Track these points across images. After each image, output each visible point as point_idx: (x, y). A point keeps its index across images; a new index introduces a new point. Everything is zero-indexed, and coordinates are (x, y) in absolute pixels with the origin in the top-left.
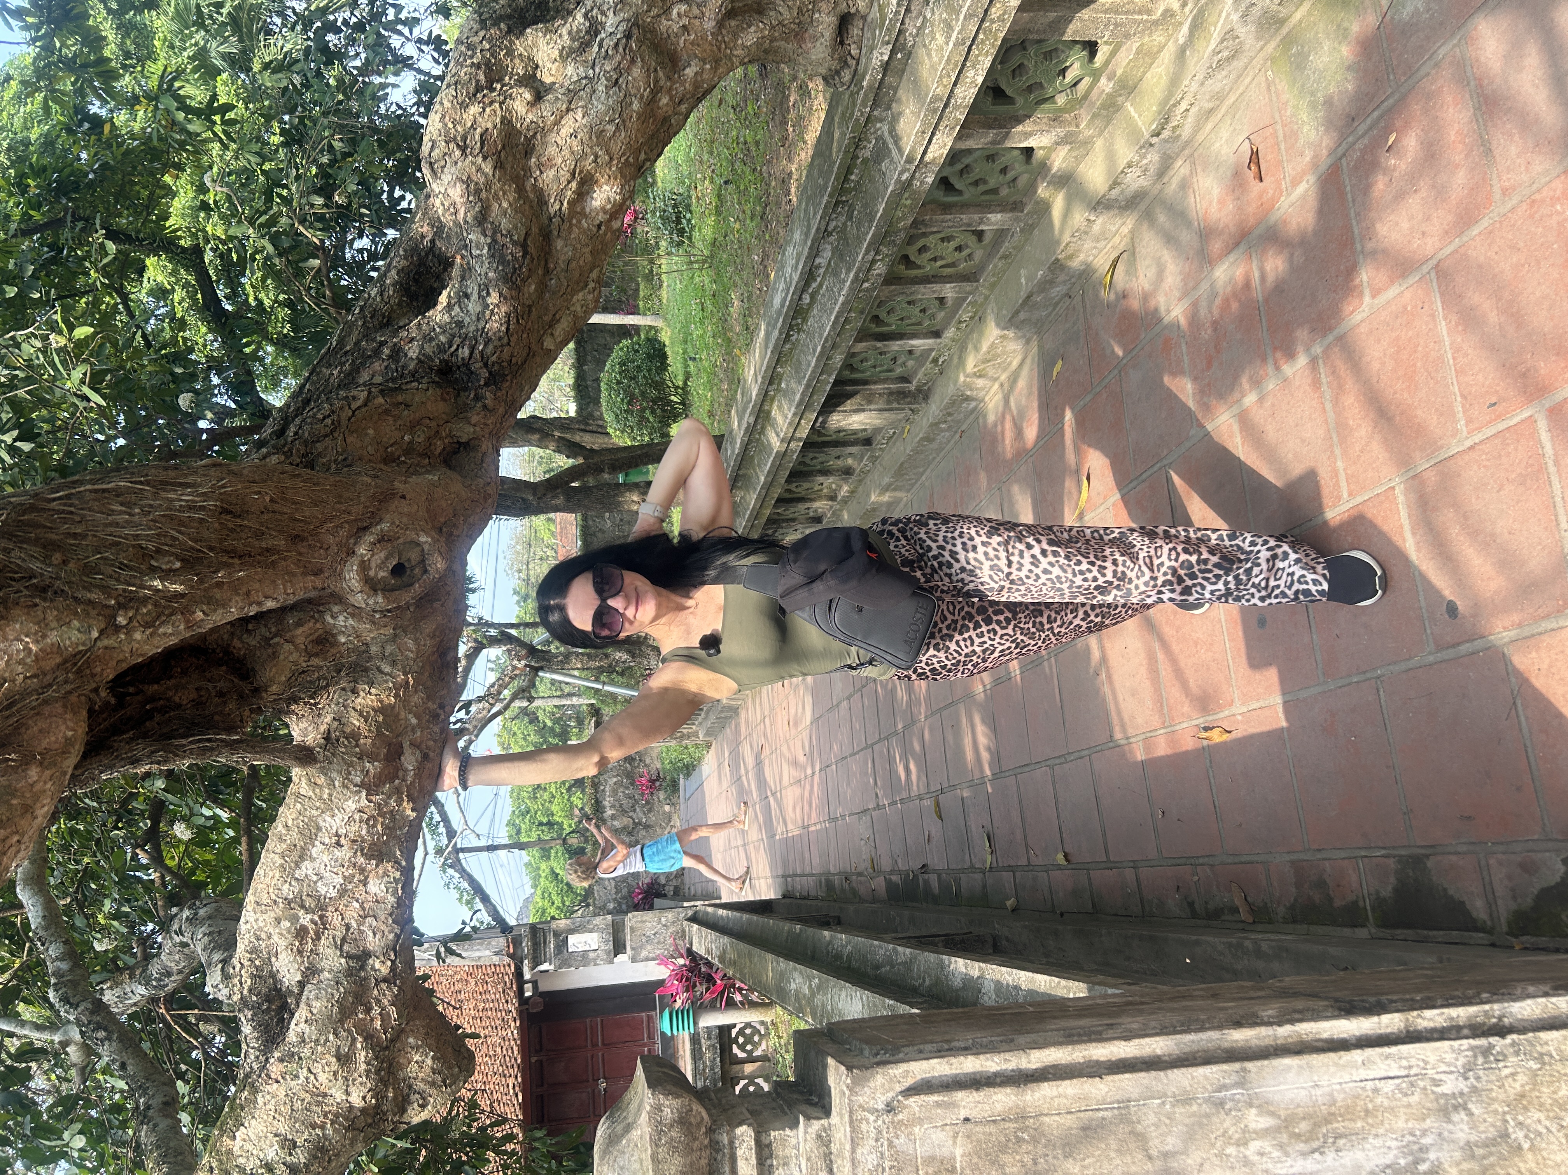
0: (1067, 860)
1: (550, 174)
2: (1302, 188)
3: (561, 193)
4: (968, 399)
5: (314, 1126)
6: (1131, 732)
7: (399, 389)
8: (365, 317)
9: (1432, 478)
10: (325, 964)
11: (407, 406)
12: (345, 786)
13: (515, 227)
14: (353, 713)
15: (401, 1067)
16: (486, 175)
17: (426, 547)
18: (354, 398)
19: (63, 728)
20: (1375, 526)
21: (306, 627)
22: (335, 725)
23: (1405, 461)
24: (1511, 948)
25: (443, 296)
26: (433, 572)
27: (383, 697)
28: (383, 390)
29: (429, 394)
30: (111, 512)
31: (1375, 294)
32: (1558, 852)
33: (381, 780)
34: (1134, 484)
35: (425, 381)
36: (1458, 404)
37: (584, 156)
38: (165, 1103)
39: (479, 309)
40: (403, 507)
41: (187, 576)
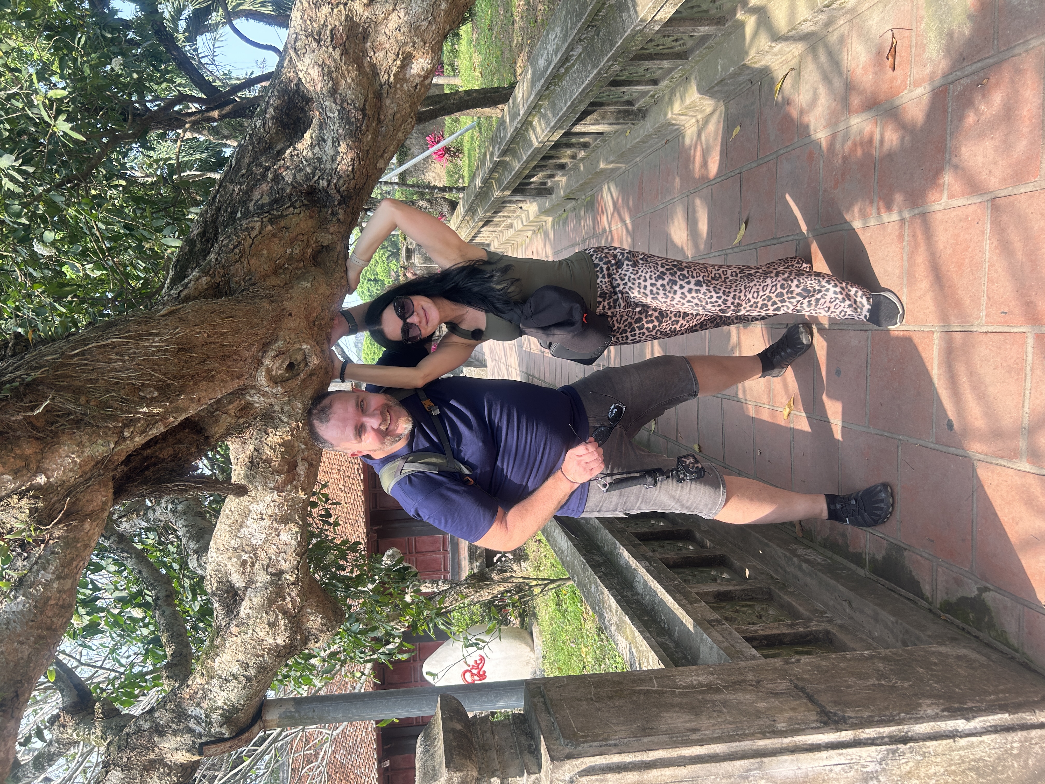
0: (700, 451)
1: (380, 55)
2: (920, 91)
3: (389, 69)
4: (673, 124)
5: (258, 656)
6: (748, 397)
7: (282, 216)
8: (253, 143)
9: (958, 337)
10: (259, 579)
11: (287, 228)
12: (264, 489)
13: (357, 97)
14: (266, 447)
15: (304, 624)
16: (335, 60)
17: (307, 351)
18: (252, 228)
19: (100, 497)
20: (917, 350)
21: (235, 404)
22: (256, 453)
23: (944, 319)
24: (939, 617)
25: (307, 135)
26: (311, 366)
27: (284, 436)
28: (270, 219)
29: (301, 216)
30: (111, 361)
31: (951, 197)
32: (976, 583)
33: (285, 484)
34: (775, 241)
35: (298, 204)
36: (984, 300)
37: (406, 43)
38: (167, 596)
39: (333, 153)
40: (290, 323)
41: (162, 402)
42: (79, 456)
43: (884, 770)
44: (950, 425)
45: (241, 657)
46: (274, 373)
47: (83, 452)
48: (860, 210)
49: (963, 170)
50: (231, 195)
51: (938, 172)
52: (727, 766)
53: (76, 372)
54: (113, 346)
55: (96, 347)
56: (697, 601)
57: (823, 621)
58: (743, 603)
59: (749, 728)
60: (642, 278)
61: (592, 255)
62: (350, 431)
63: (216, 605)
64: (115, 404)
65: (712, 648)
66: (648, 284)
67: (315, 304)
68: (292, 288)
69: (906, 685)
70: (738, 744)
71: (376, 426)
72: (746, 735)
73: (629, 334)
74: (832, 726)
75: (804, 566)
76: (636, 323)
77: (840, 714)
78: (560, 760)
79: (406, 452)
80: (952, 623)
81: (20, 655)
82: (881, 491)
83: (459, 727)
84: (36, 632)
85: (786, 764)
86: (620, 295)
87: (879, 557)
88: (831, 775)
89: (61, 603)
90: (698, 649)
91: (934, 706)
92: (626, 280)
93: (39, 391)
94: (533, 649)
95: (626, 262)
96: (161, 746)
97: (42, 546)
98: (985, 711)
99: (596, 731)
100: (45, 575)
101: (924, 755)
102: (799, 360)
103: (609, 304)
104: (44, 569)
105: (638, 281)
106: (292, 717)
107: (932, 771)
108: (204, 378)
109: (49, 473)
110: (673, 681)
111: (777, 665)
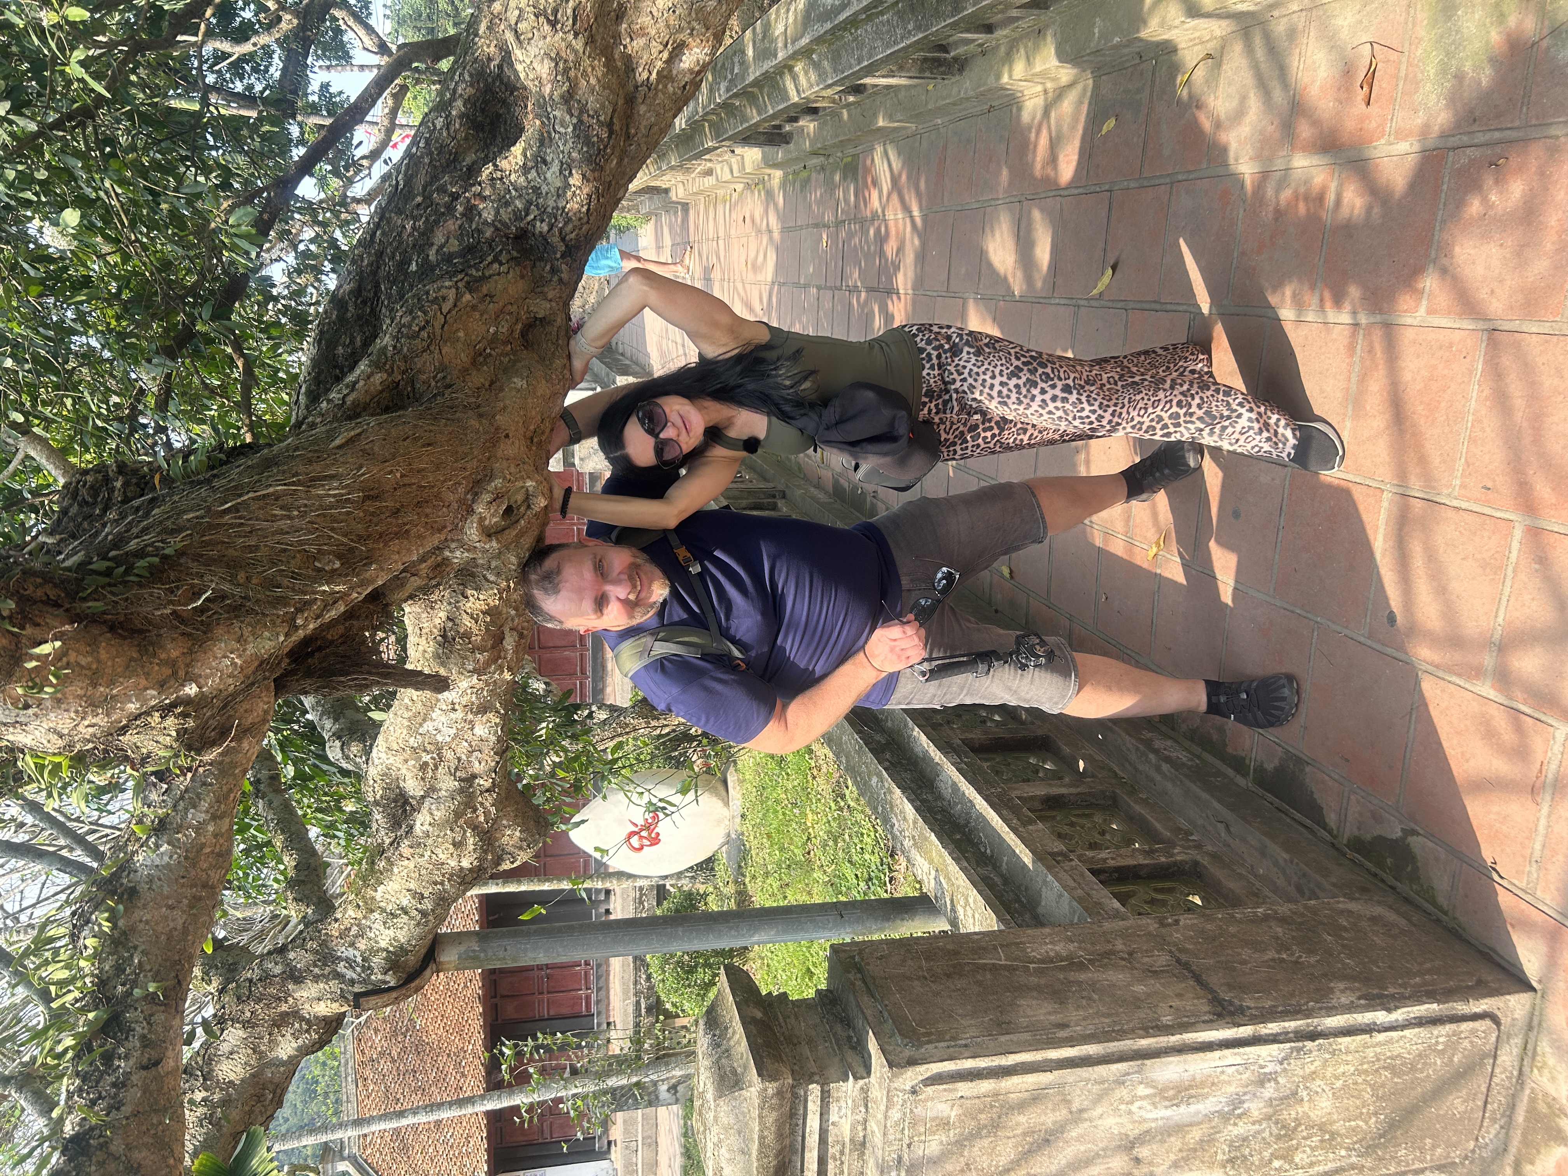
1: (639, 43)
2: (1403, 147)
3: (650, 65)
4: (1006, 89)
5: (436, 883)
7: (484, 278)
8: (431, 153)
9: (1417, 506)
10: (443, 786)
11: (492, 297)
12: (459, 673)
13: (603, 106)
14: (465, 616)
15: (497, 840)
16: (576, 52)
17: (531, 489)
18: (444, 298)
20: (1357, 510)
21: (429, 562)
22: (450, 624)
23: (1402, 475)
24: (1344, 855)
25: (517, 149)
26: (534, 509)
27: (490, 601)
28: (468, 283)
29: (510, 276)
30: (274, 519)
31: (1430, 311)
32: (1401, 822)
33: (488, 664)
34: (1158, 307)
35: (504, 258)
36: (1460, 465)
37: (681, 29)
39: (559, 184)
40: (508, 449)
41: (347, 575)
42: (239, 656)
43: (1285, 1070)
44: (1391, 619)
45: (412, 885)
46: (487, 522)
47: (244, 650)
48: (1294, 295)
49: (1455, 278)
50: (400, 235)
51: (1417, 271)
52: (1102, 1070)
53: (229, 537)
54: (277, 497)
55: (253, 499)
56: (1031, 822)
57: (1189, 847)
58: (1080, 812)
59: (1128, 1022)
61: (915, 336)
62: (588, 605)
63: (377, 816)
64: (285, 582)
65: (1060, 896)
67: (534, 413)
68: (501, 390)
69: (1312, 960)
70: (1116, 1044)
71: (622, 596)
72: (1124, 1032)
74: (1228, 1019)
75: (1165, 767)
77: (1237, 1002)
78: (900, 1066)
79: (655, 623)
80: (1361, 866)
81: (171, 924)
83: (759, 1015)
84: (189, 892)
85: (1172, 1067)
87: (1270, 766)
88: (1223, 1077)
89: (218, 850)
90: (1039, 893)
91: (1348, 992)
94: (727, 804)
96: (297, 995)
97: (189, 775)
98: (1409, 998)
99: (941, 1026)
100: (195, 817)
101: (1333, 1053)
102: (1178, 484)
104: (194, 807)
106: (476, 958)
107: (1341, 1070)
108: (397, 535)
109: (202, 681)
110: (1024, 950)
111: (1151, 928)
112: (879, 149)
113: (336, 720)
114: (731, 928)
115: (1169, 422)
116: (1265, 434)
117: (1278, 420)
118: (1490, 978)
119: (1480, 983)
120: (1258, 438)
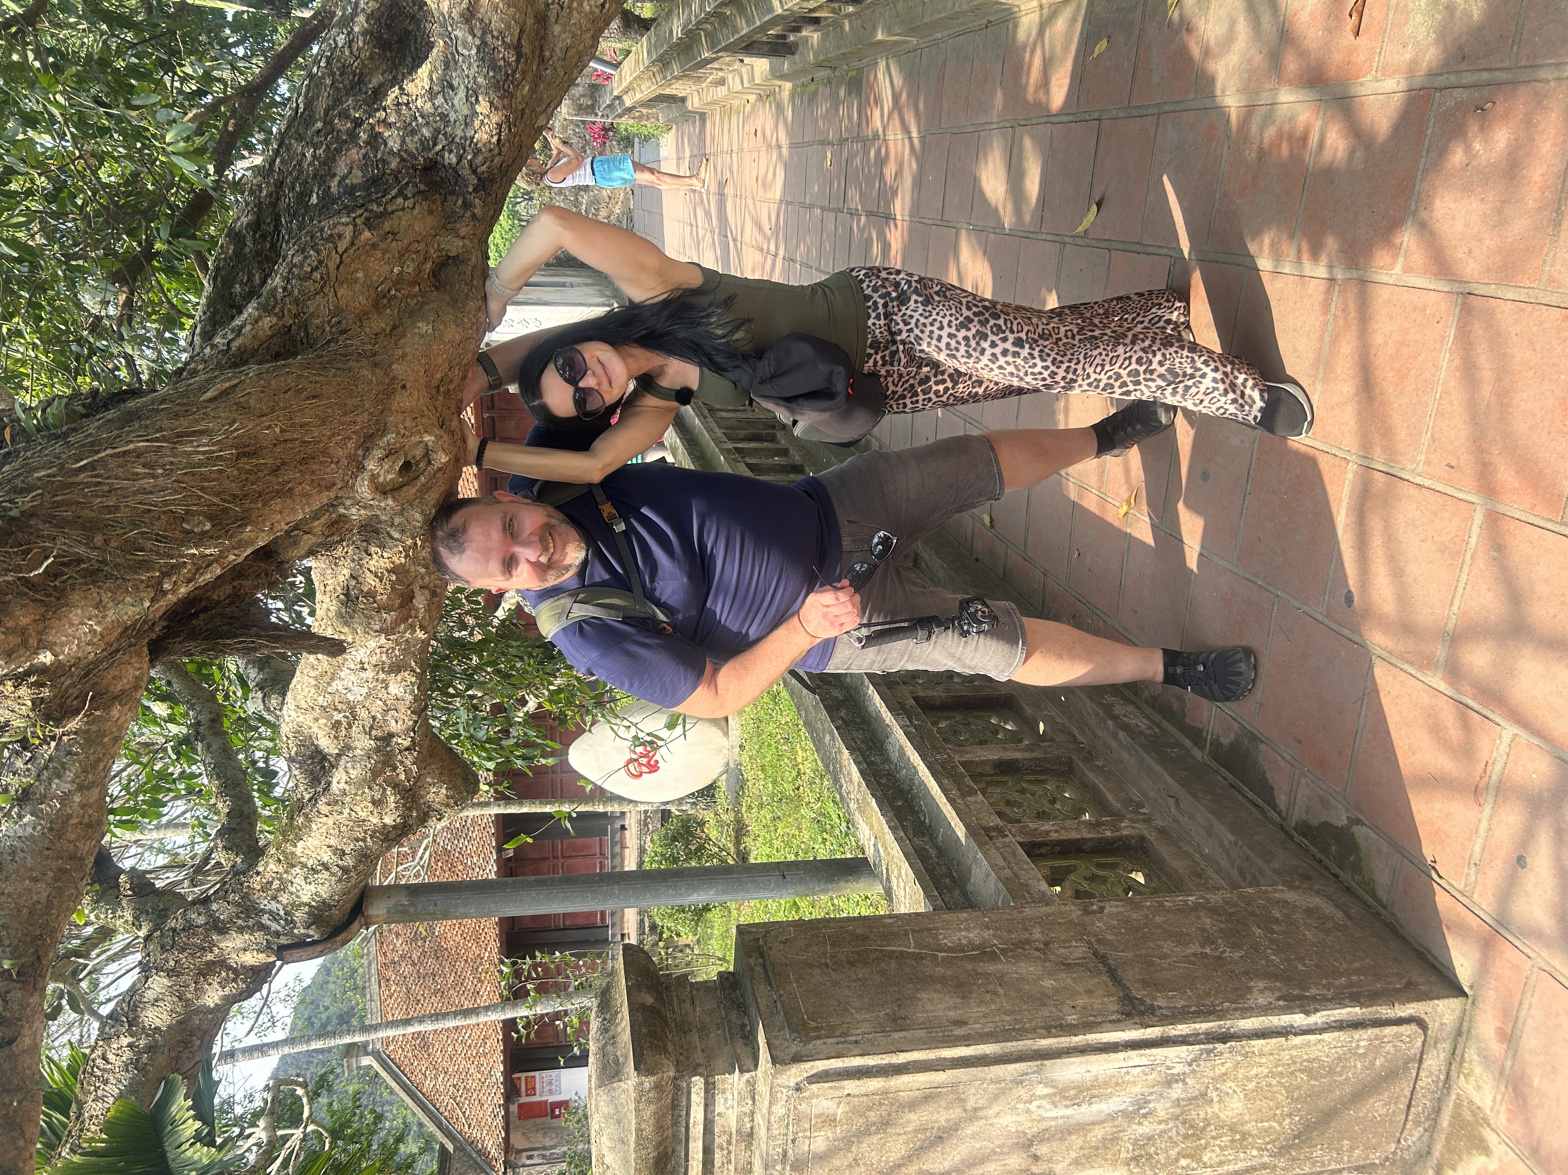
0: (992, 526)
2: (1390, 84)
5: (357, 840)
7: (386, 214)
8: (332, 74)
9: (1379, 481)
10: (359, 744)
11: (394, 234)
12: (365, 632)
13: (508, 26)
14: (368, 574)
15: (422, 797)
17: (430, 444)
18: (340, 236)
19: (131, 671)
20: (1321, 479)
21: (323, 520)
22: (353, 583)
23: (1366, 446)
24: (1292, 838)
25: (424, 71)
26: (437, 465)
27: (395, 559)
28: (368, 219)
29: (416, 212)
30: (136, 477)
31: (1407, 270)
32: (1347, 810)
33: (396, 623)
34: (1139, 248)
35: (409, 191)
36: (1426, 439)
38: (212, 720)
39: (466, 112)
40: (405, 401)
41: (219, 537)
42: (99, 623)
43: (1194, 1071)
44: (1349, 598)
45: (333, 842)
46: (381, 479)
47: (104, 617)
48: (1273, 244)
49: (1432, 234)
50: (300, 163)
51: (1395, 224)
52: (998, 1070)
53: (85, 496)
54: (139, 454)
55: (111, 456)
56: (971, 792)
57: (1138, 821)
58: (1032, 778)
59: (1030, 1020)
60: (937, 324)
62: (495, 566)
63: (296, 772)
64: (148, 545)
65: (988, 875)
66: (944, 333)
67: (440, 360)
68: (403, 335)
69: (1236, 955)
70: (1014, 1043)
71: (533, 559)
72: (1026, 1031)
73: (908, 401)
74: (1137, 1019)
75: (1122, 735)
76: (920, 384)
77: (1148, 1001)
78: (784, 1063)
79: (575, 584)
80: (1306, 850)
81: (35, 898)
82: (1240, 661)
83: (649, 1000)
84: (54, 864)
85: (1073, 1067)
86: (901, 347)
87: (1226, 741)
88: (1127, 1078)
89: (86, 821)
90: (970, 868)
91: (1267, 992)
92: (912, 325)
93: (31, 527)
94: (726, 734)
95: (914, 297)
96: (222, 945)
97: (53, 744)
98: (1330, 1000)
99: (833, 1020)
100: (59, 787)
101: (1246, 1055)
102: (1151, 440)
103: (883, 357)
104: (59, 777)
105: (929, 328)
106: (405, 912)
107: (1254, 1072)
108: (279, 494)
109: (57, 649)
110: (936, 937)
111: (1074, 916)
112: (882, 64)
113: (261, 669)
114: (669, 887)
115: (1128, 380)
116: (1231, 396)
117: (1246, 380)
118: (1421, 980)
119: (1409, 985)
120: (1223, 399)
